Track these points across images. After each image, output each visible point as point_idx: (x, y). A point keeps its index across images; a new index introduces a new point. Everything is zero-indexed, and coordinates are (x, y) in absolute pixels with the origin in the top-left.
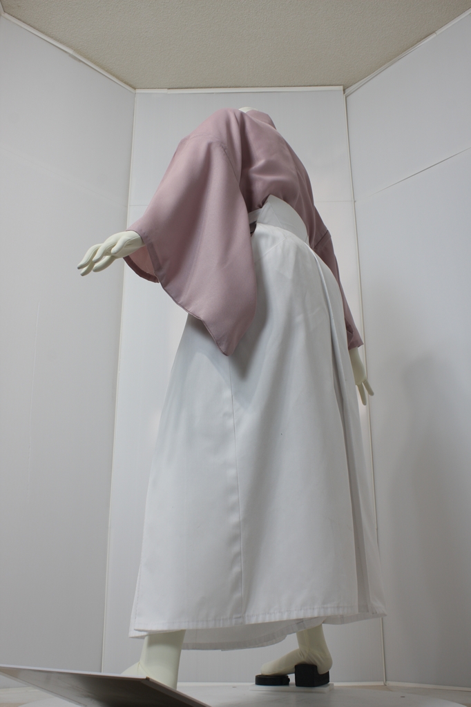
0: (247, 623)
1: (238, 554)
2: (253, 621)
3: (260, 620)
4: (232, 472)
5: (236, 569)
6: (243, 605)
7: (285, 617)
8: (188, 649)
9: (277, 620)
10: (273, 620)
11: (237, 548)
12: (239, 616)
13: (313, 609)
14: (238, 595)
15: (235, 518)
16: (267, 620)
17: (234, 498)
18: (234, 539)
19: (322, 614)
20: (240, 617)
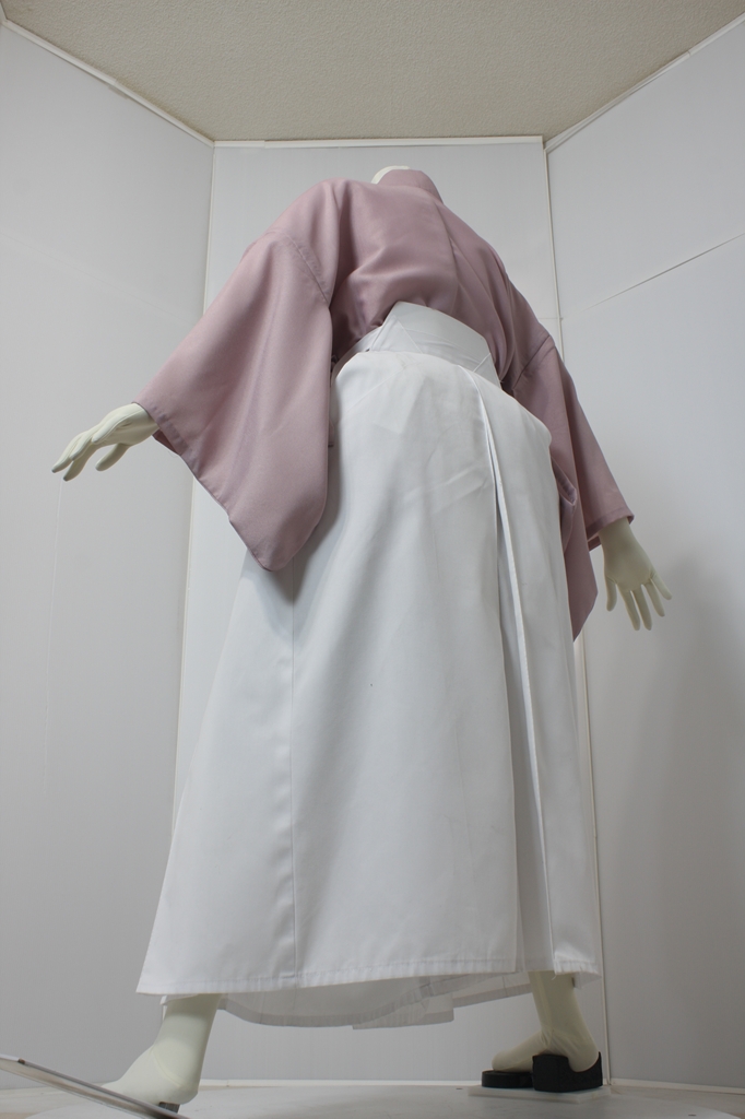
0: (305, 984)
1: (289, 878)
2: (315, 983)
3: (326, 982)
4: (283, 751)
5: (285, 901)
6: (297, 958)
7: (363, 977)
8: (282, 1025)
9: (351, 981)
10: (345, 980)
11: (286, 868)
12: (291, 974)
13: (408, 964)
14: (288, 941)
15: (284, 822)
16: (336, 982)
17: (284, 791)
18: (282, 853)
19: (422, 973)
20: (293, 976)
